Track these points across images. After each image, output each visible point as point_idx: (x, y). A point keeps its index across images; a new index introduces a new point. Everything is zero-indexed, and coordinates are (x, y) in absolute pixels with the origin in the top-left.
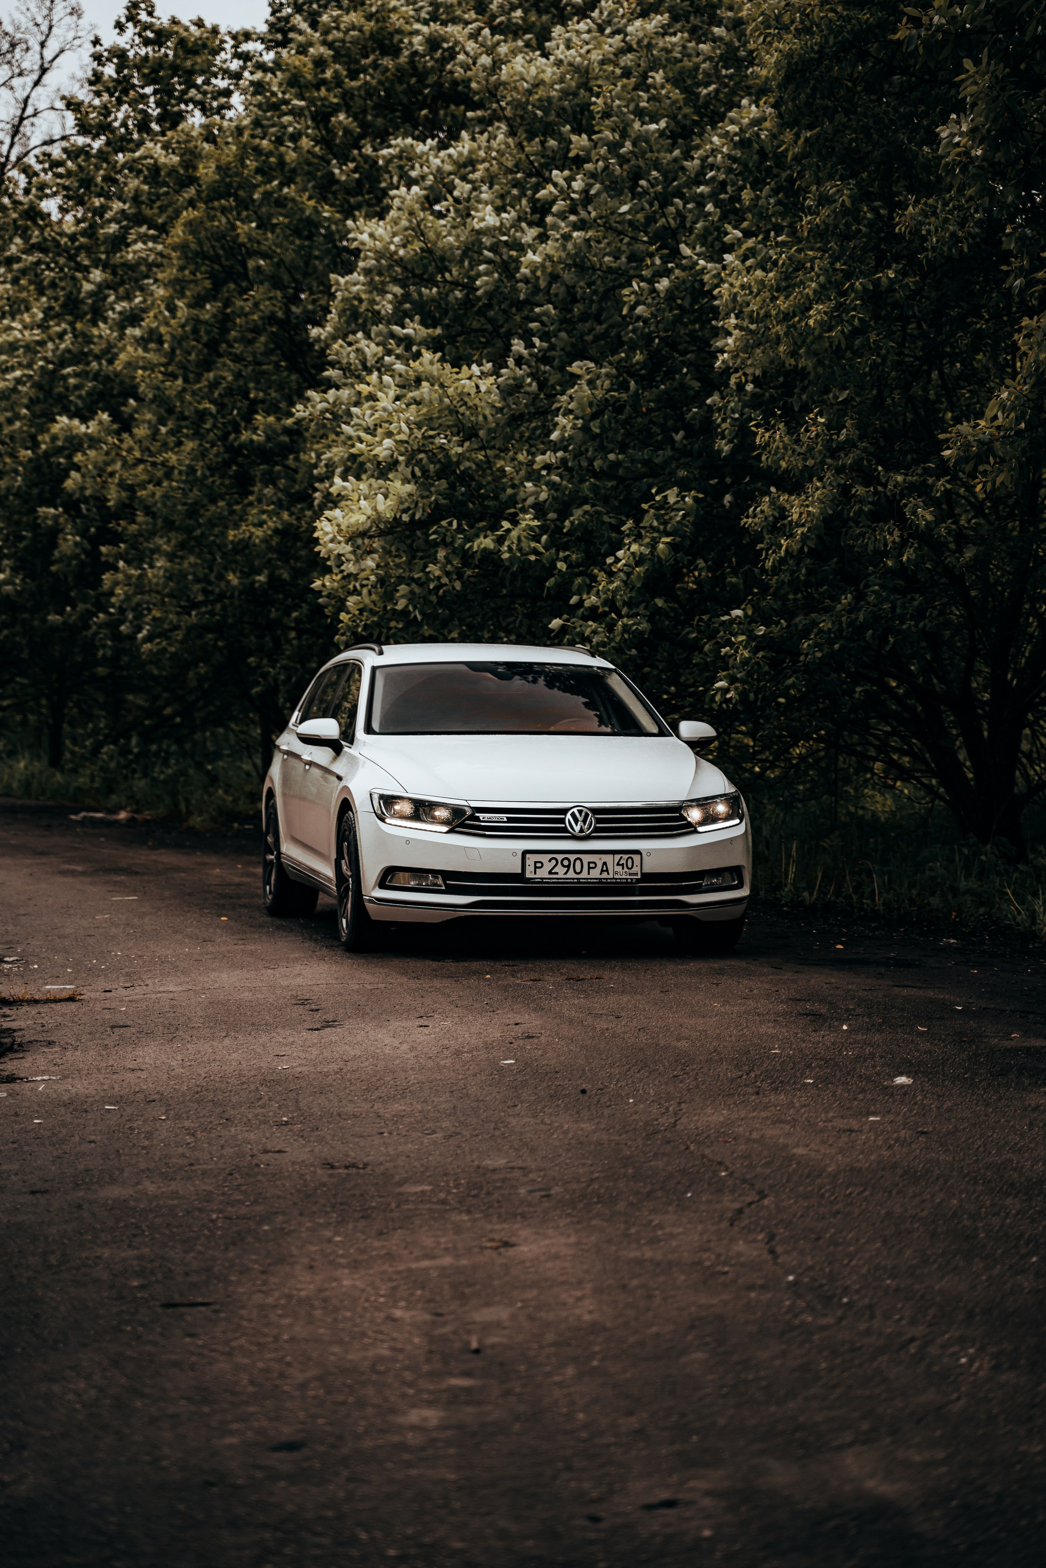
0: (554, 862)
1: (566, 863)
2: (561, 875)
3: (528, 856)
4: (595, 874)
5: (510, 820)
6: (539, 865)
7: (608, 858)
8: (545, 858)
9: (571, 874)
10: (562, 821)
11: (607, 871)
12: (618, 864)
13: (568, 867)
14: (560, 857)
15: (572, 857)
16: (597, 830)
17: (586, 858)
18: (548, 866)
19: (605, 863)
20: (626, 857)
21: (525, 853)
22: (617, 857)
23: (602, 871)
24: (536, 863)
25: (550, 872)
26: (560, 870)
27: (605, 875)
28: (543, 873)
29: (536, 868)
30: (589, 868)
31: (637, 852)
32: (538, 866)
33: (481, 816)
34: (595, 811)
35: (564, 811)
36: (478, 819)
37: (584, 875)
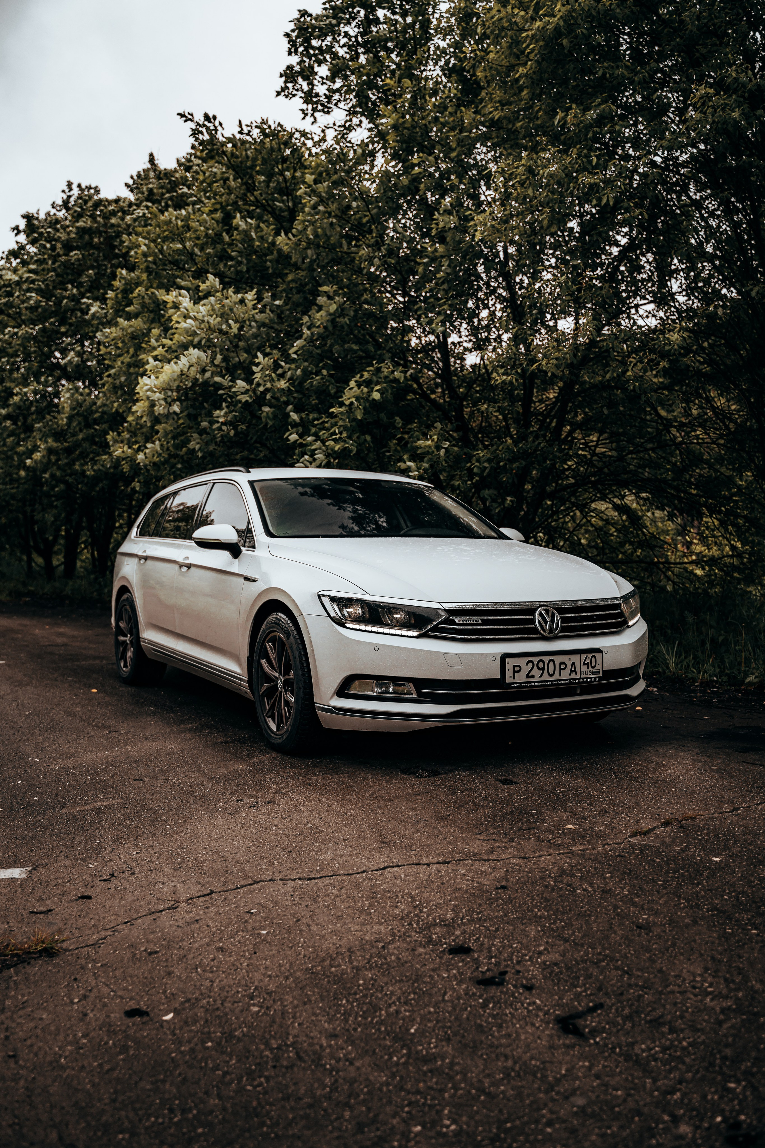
0: (530, 665)
1: (541, 665)
2: (537, 679)
3: (507, 660)
4: (566, 675)
5: (485, 622)
6: (517, 669)
7: (576, 658)
8: (522, 662)
9: (546, 677)
10: (532, 621)
11: (575, 671)
12: (584, 664)
13: (543, 669)
14: (536, 660)
15: (546, 659)
16: (564, 629)
17: (558, 659)
18: (526, 669)
19: (573, 663)
20: (590, 656)
21: (504, 657)
22: (584, 656)
23: (571, 671)
24: (515, 666)
25: (528, 676)
26: (536, 673)
27: (573, 676)
28: (521, 677)
29: (515, 672)
30: (561, 669)
31: (598, 650)
32: (517, 670)
33: (457, 619)
34: (560, 610)
35: (532, 612)
36: (453, 622)
37: (556, 677)
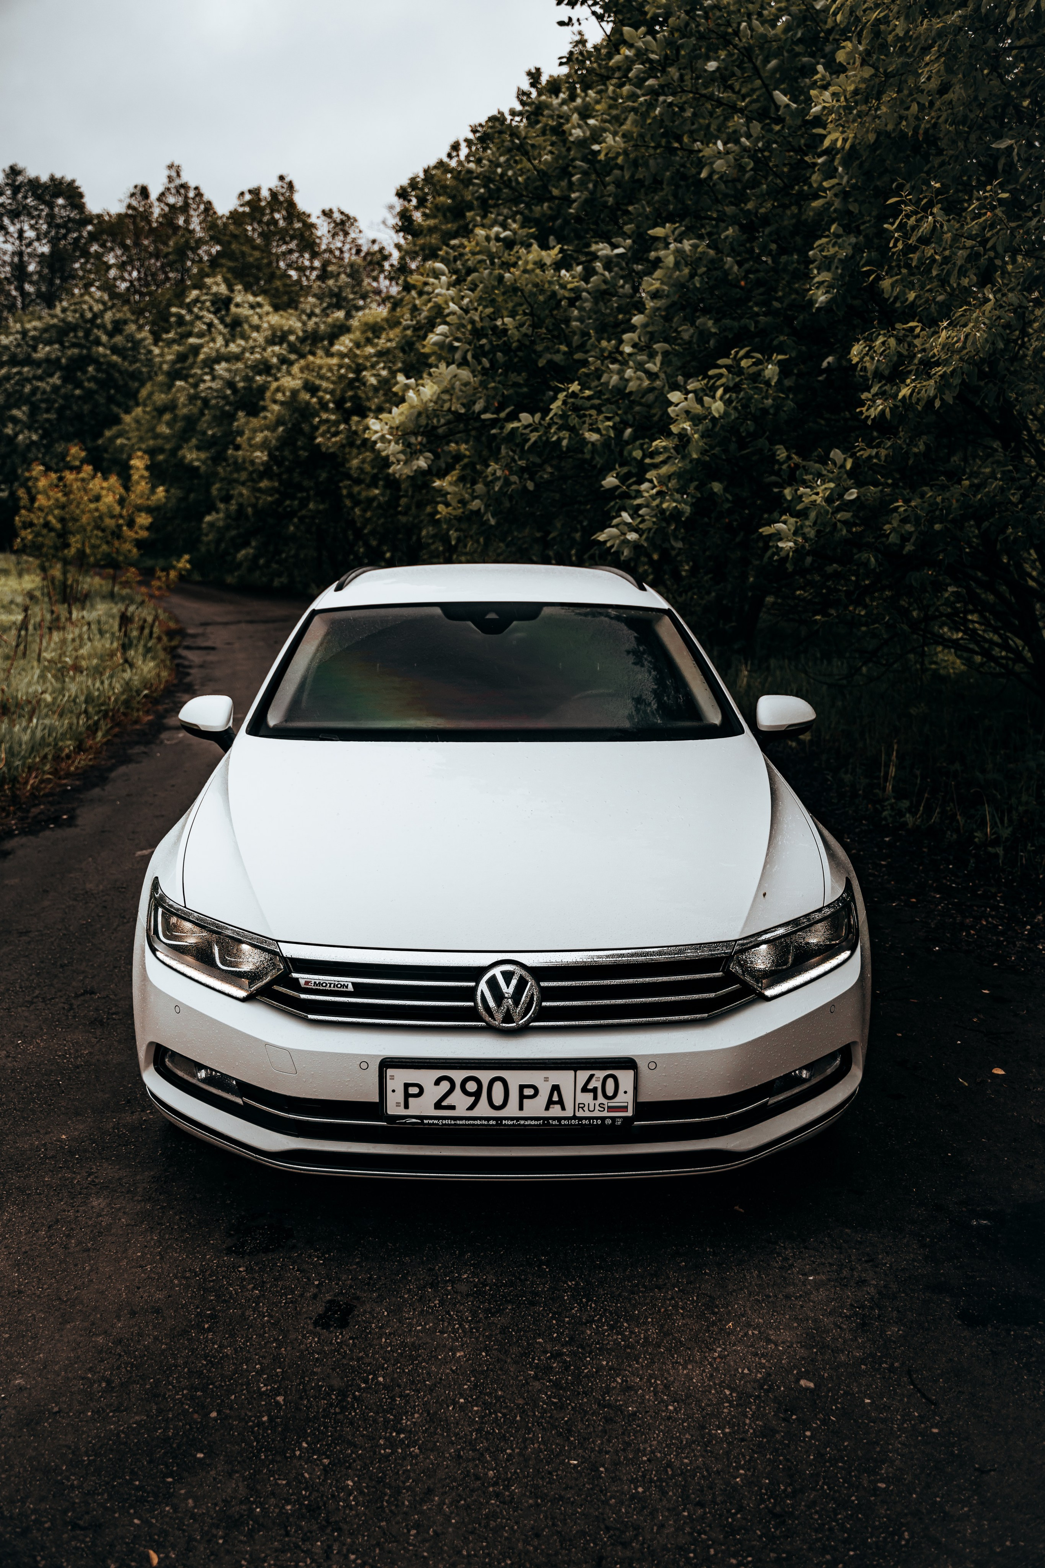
0: (445, 1086)
1: (472, 1087)
2: (461, 1111)
3: (390, 1072)
4: (535, 1108)
5: (360, 990)
6: (414, 1090)
7: (564, 1079)
8: (426, 1077)
9: (483, 1109)
10: (470, 994)
11: (561, 1102)
12: (585, 1090)
13: (477, 1095)
14: (458, 1076)
15: (485, 1076)
16: (544, 1014)
17: (515, 1078)
18: (433, 1093)
19: (556, 1088)
20: (600, 1074)
21: (387, 1063)
22: (583, 1076)
23: (550, 1103)
24: (407, 1086)
25: (438, 1105)
26: (460, 1102)
27: (555, 1111)
28: (423, 1107)
29: (407, 1096)
30: (522, 1097)
31: (628, 1063)
32: (411, 1092)
33: (303, 978)
34: (539, 973)
35: (476, 973)
36: (295, 985)
37: (512, 1110)
